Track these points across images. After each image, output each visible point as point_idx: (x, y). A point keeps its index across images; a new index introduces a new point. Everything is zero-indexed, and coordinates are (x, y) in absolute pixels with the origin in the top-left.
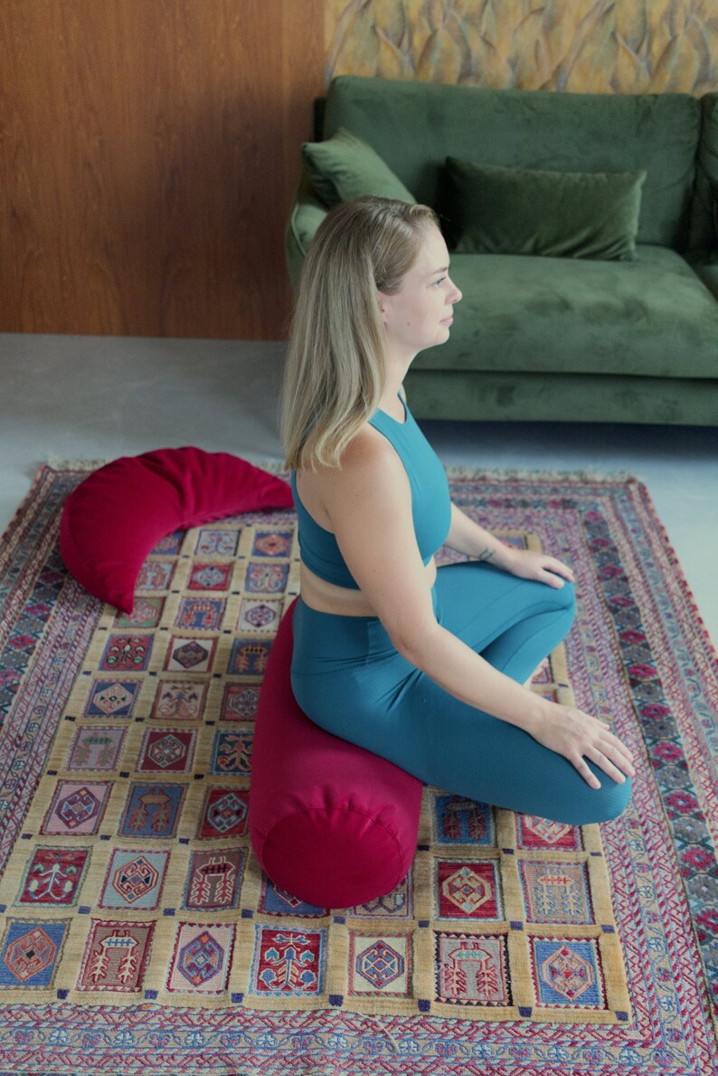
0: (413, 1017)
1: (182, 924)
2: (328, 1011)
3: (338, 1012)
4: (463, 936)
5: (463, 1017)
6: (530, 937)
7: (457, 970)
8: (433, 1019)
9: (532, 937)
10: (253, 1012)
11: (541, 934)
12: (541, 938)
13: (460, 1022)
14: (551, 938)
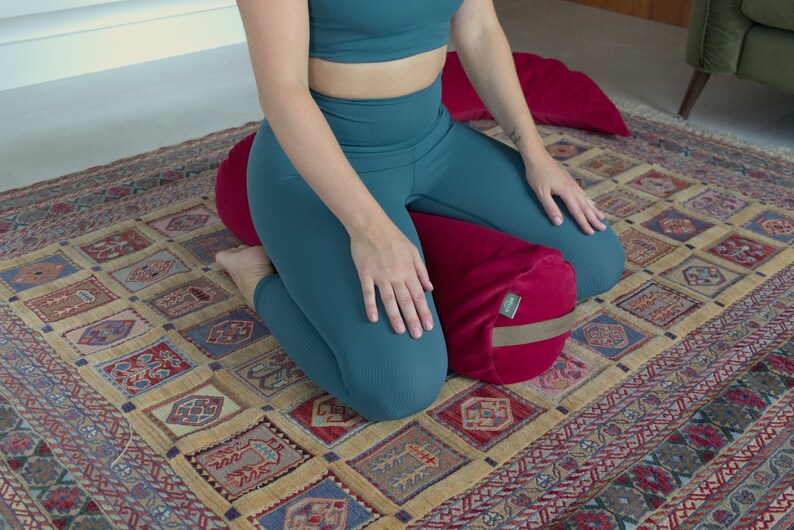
0: (158, 456)
1: (131, 309)
2: (116, 410)
3: (119, 416)
4: (281, 435)
5: (187, 481)
6: (330, 472)
7: (239, 453)
8: (167, 467)
9: (331, 473)
10: (79, 378)
11: (342, 476)
12: (337, 480)
13: (182, 483)
14: (345, 486)
